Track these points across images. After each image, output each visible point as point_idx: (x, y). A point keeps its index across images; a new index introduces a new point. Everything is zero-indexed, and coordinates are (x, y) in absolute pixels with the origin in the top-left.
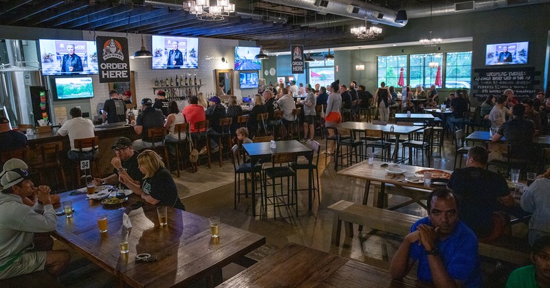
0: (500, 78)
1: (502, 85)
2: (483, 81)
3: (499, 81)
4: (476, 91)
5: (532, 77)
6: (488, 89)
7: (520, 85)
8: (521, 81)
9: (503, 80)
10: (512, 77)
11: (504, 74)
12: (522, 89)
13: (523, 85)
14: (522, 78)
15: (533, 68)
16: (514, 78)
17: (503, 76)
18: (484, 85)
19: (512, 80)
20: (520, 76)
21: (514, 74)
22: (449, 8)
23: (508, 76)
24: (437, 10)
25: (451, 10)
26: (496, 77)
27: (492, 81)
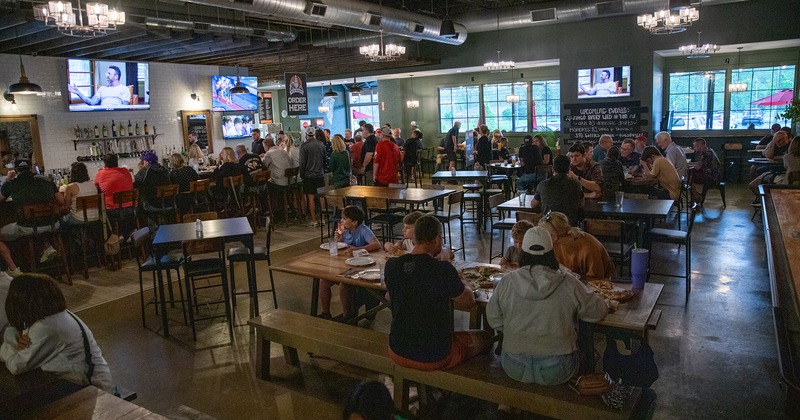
0: (597, 117)
1: (601, 126)
2: (576, 121)
3: (596, 121)
4: (568, 136)
5: (638, 116)
6: (583, 133)
7: (623, 126)
8: (624, 120)
9: (601, 120)
10: (613, 115)
11: (602, 111)
12: (628, 132)
13: (627, 126)
14: (625, 117)
15: (638, 103)
16: (616, 117)
17: (601, 114)
18: (578, 126)
19: (613, 120)
20: (623, 113)
21: (615, 111)
22: (522, 19)
23: (607, 113)
24: (508, 20)
25: (526, 20)
26: (593, 115)
27: (587, 120)
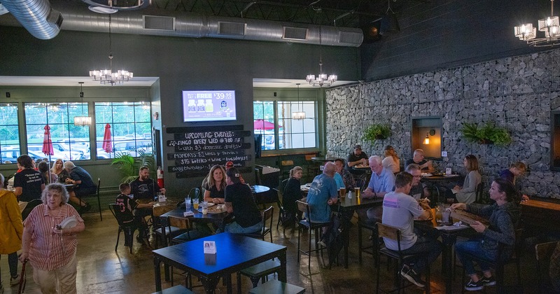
0: (203, 142)
1: (208, 151)
2: (181, 146)
3: (202, 146)
4: (172, 163)
5: (242, 139)
6: (190, 158)
7: (229, 150)
8: (230, 144)
9: (208, 144)
10: (219, 138)
11: (208, 134)
12: (234, 156)
13: (232, 150)
14: (230, 140)
15: (242, 127)
16: (222, 141)
17: (207, 138)
18: (183, 151)
19: (219, 144)
20: (228, 137)
21: (220, 134)
23: (213, 137)
26: (199, 139)
27: (193, 145)
